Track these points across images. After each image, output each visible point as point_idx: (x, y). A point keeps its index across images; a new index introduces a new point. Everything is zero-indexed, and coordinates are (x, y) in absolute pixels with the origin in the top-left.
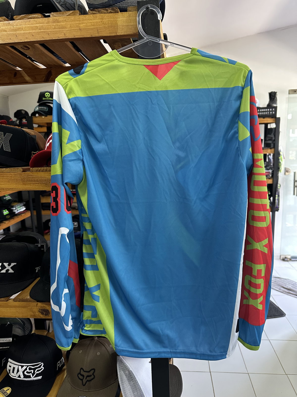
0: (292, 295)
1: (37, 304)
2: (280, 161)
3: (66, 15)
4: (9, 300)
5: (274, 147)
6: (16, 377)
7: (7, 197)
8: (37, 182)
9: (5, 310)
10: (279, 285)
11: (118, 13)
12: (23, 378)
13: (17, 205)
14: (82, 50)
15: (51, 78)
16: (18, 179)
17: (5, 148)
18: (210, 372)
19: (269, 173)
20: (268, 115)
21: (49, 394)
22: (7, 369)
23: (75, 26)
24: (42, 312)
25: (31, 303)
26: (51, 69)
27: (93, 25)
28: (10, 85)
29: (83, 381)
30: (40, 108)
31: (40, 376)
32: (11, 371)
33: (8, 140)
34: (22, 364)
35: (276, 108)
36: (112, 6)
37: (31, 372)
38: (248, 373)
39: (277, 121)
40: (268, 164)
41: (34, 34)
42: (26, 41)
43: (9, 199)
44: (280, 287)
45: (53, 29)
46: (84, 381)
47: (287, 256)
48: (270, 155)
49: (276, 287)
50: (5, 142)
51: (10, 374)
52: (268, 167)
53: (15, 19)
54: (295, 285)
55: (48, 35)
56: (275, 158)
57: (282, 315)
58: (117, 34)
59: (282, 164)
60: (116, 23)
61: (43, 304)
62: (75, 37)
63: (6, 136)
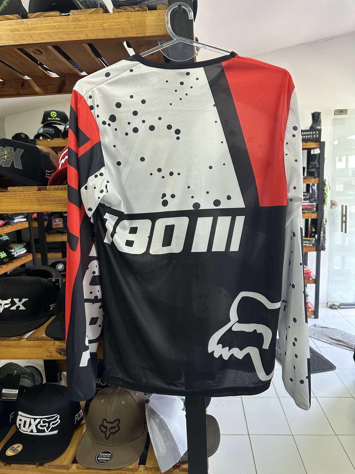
0: (342, 347)
1: (54, 343)
2: (326, 192)
3: (87, 13)
4: (21, 339)
5: (318, 176)
6: (27, 431)
7: (3, 237)
8: (55, 202)
9: (16, 351)
10: (326, 336)
11: (146, 11)
12: (37, 432)
13: (16, 246)
14: (102, 55)
15: (64, 89)
16: (33, 199)
17: (16, 165)
18: (249, 435)
19: (313, 206)
20: (311, 138)
21: (67, 450)
22: (16, 425)
23: (98, 25)
24: (60, 352)
25: (47, 341)
26: (65, 78)
27: (118, 25)
28: (17, 96)
30: (44, 129)
31: (56, 430)
32: (22, 426)
33: (19, 156)
34: (35, 416)
35: (320, 131)
36: (140, 4)
37: (45, 426)
38: (293, 435)
39: (322, 146)
40: (312, 195)
41: (51, 34)
42: (41, 42)
43: (6, 240)
44: (327, 338)
45: (73, 29)
46: (108, 433)
47: (335, 303)
48: (314, 185)
49: (324, 338)
50: (16, 158)
51: (20, 429)
52: (311, 200)
53: (29, 17)
54: (345, 335)
55: (67, 35)
56: (320, 190)
57: (332, 369)
58: (146, 35)
59: (328, 195)
60: (144, 22)
61: (61, 343)
62: (98, 37)
63: (16, 151)
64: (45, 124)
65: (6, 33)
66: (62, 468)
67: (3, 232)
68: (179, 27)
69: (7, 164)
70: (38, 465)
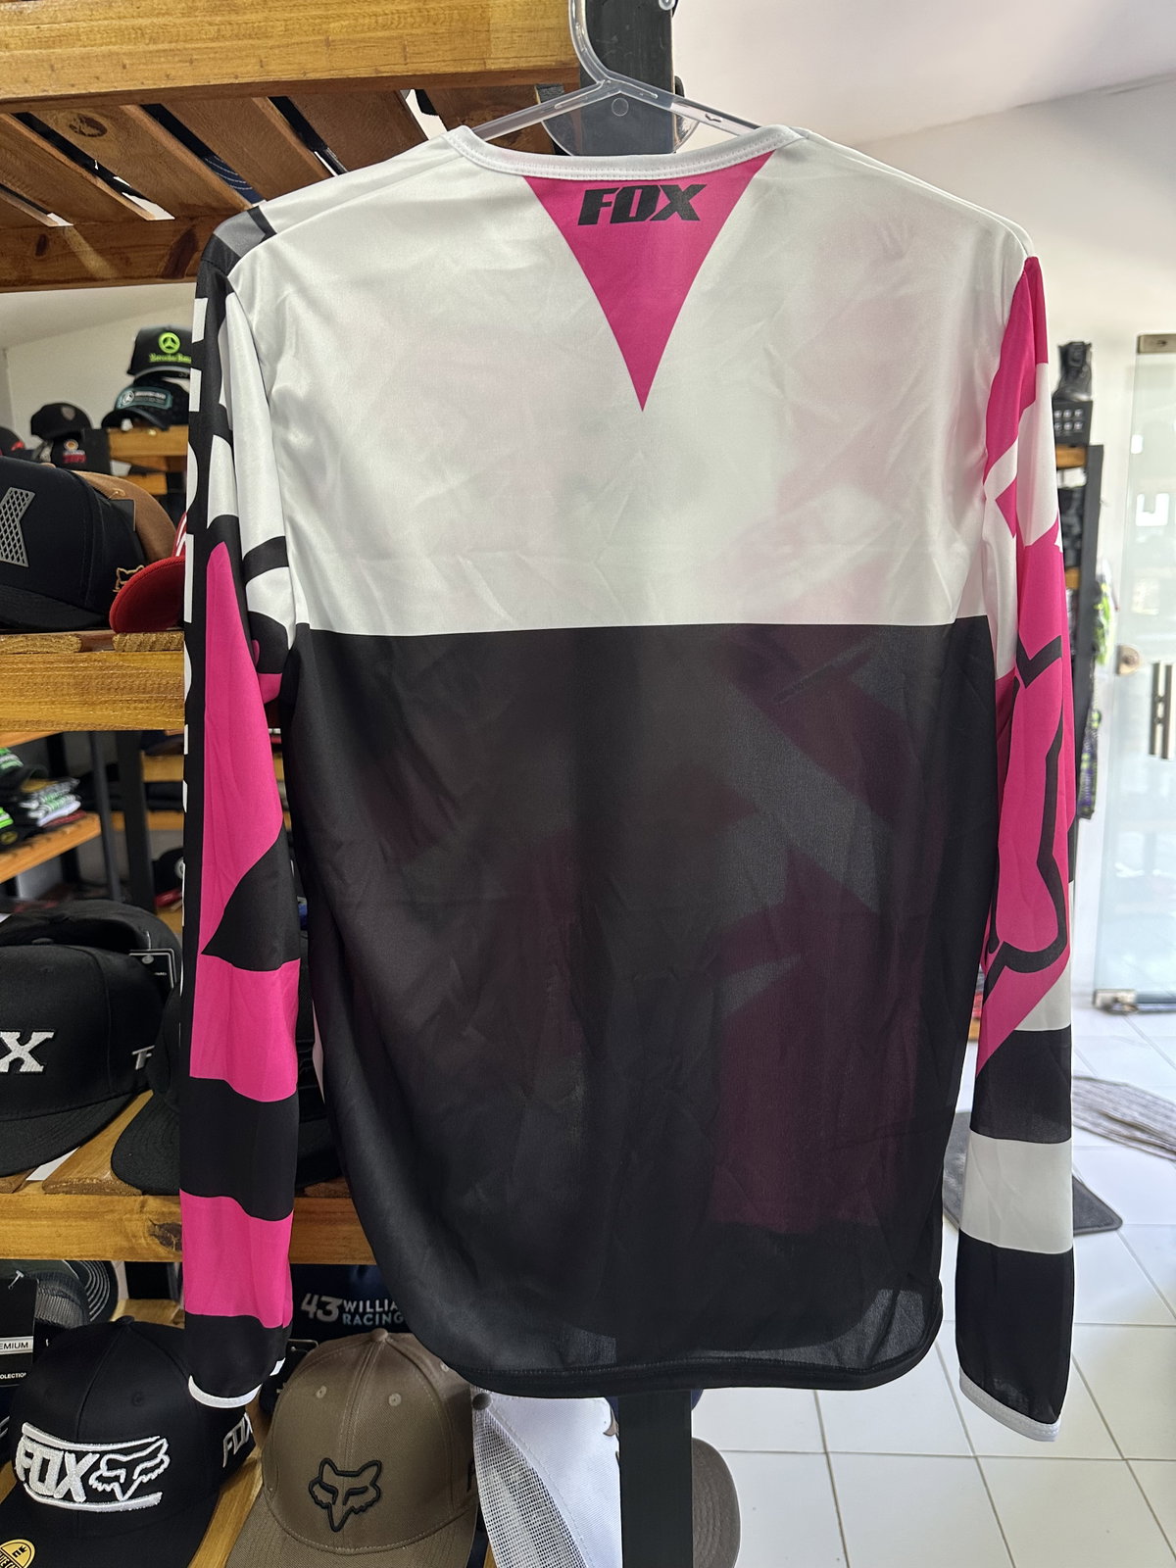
0: (1143, 1147)
1: (143, 1205)
2: (1102, 619)
4: (25, 1187)
5: (1080, 563)
6: (52, 1497)
7: (2, 760)
8: (144, 693)
9: (6, 1229)
10: (1090, 1109)
12: (86, 1501)
13: (44, 789)
14: (325, 141)
15: (191, 263)
16: (62, 683)
17: (5, 550)
18: (826, 1453)
22: (14, 1465)
23: (305, 28)
24: (163, 1237)
25: (116, 1197)
26: (194, 222)
27: (384, 27)
28: (22, 288)
29: (334, 1511)
30: (138, 394)
31: (156, 1492)
32: (34, 1475)
33: (17, 515)
34: (78, 1445)
35: (1087, 407)
37: (117, 1478)
38: (976, 1458)
39: (1092, 459)
41: (127, 62)
42: (92, 91)
43: (11, 767)
44: (1095, 1114)
45: (212, 40)
46: (338, 1511)
47: (1120, 995)
49: (1082, 1115)
50: (4, 525)
51: (28, 1484)
54: (1155, 1108)
55: (188, 64)
56: (1081, 609)
57: (1106, 1225)
58: (488, 67)
59: (1108, 631)
60: (484, 18)
61: (166, 1203)
62: (308, 75)
63: (4, 499)
64: (141, 378)
68: (615, 37)
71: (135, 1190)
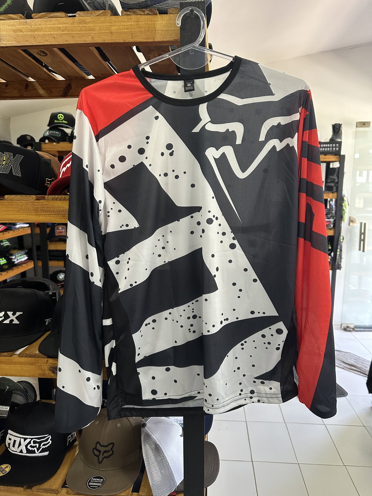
0: (355, 372)
1: (47, 361)
2: (344, 208)
3: (95, 15)
4: (13, 355)
5: (337, 191)
6: (16, 451)
7: (4, 243)
8: (53, 212)
9: (8, 367)
11: (157, 15)
12: (26, 453)
13: (17, 252)
14: (109, 59)
15: (70, 92)
16: (30, 209)
17: (15, 172)
18: (252, 461)
19: (330, 222)
20: (331, 151)
21: (57, 473)
22: (5, 443)
23: (105, 29)
24: (53, 371)
25: (40, 359)
26: (71, 81)
27: (127, 29)
28: (20, 99)
29: (99, 457)
30: (51, 132)
31: (47, 451)
32: (11, 445)
33: (19, 162)
34: (25, 436)
35: (340, 143)
36: (150, 7)
37: (36, 447)
38: (298, 464)
39: (342, 159)
40: (329, 211)
41: (55, 36)
42: (45, 44)
43: (7, 245)
44: (340, 361)
45: (79, 31)
46: (101, 457)
47: (349, 325)
48: (332, 200)
50: (15, 165)
51: (10, 448)
52: (328, 216)
53: (33, 18)
54: (359, 360)
55: (72, 37)
56: (338, 205)
57: (343, 395)
58: (155, 40)
59: (346, 212)
60: (154, 27)
61: (54, 360)
62: (105, 41)
63: (15, 157)
64: (52, 127)
65: (8, 33)
66: (51, 492)
67: (4, 237)
68: (190, 33)
69: (5, 170)
70: (26, 488)
71: (45, 357)
